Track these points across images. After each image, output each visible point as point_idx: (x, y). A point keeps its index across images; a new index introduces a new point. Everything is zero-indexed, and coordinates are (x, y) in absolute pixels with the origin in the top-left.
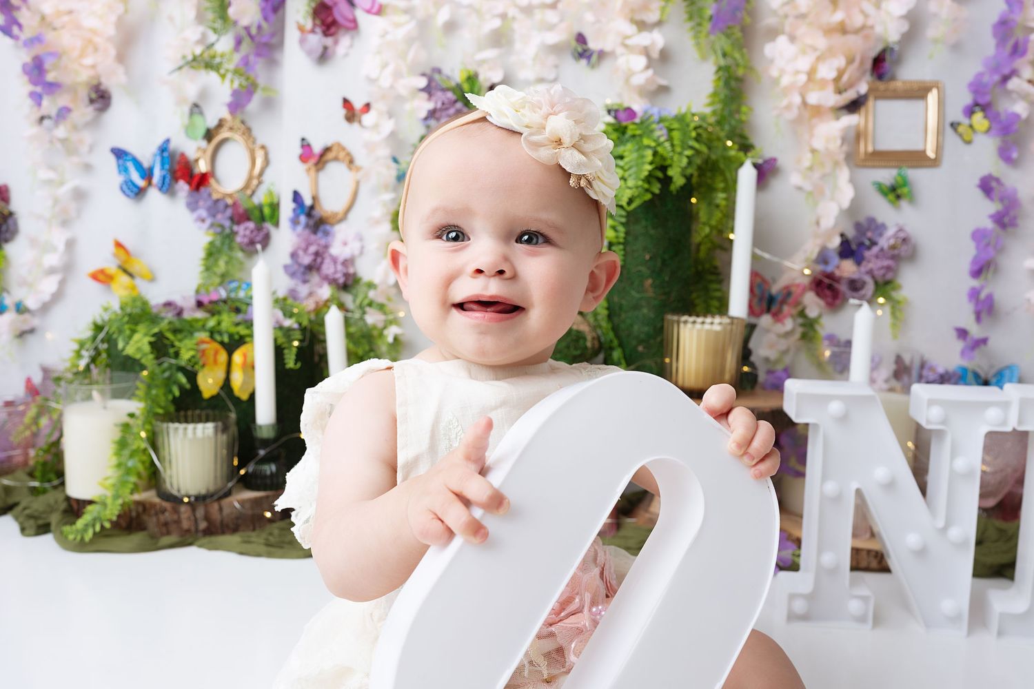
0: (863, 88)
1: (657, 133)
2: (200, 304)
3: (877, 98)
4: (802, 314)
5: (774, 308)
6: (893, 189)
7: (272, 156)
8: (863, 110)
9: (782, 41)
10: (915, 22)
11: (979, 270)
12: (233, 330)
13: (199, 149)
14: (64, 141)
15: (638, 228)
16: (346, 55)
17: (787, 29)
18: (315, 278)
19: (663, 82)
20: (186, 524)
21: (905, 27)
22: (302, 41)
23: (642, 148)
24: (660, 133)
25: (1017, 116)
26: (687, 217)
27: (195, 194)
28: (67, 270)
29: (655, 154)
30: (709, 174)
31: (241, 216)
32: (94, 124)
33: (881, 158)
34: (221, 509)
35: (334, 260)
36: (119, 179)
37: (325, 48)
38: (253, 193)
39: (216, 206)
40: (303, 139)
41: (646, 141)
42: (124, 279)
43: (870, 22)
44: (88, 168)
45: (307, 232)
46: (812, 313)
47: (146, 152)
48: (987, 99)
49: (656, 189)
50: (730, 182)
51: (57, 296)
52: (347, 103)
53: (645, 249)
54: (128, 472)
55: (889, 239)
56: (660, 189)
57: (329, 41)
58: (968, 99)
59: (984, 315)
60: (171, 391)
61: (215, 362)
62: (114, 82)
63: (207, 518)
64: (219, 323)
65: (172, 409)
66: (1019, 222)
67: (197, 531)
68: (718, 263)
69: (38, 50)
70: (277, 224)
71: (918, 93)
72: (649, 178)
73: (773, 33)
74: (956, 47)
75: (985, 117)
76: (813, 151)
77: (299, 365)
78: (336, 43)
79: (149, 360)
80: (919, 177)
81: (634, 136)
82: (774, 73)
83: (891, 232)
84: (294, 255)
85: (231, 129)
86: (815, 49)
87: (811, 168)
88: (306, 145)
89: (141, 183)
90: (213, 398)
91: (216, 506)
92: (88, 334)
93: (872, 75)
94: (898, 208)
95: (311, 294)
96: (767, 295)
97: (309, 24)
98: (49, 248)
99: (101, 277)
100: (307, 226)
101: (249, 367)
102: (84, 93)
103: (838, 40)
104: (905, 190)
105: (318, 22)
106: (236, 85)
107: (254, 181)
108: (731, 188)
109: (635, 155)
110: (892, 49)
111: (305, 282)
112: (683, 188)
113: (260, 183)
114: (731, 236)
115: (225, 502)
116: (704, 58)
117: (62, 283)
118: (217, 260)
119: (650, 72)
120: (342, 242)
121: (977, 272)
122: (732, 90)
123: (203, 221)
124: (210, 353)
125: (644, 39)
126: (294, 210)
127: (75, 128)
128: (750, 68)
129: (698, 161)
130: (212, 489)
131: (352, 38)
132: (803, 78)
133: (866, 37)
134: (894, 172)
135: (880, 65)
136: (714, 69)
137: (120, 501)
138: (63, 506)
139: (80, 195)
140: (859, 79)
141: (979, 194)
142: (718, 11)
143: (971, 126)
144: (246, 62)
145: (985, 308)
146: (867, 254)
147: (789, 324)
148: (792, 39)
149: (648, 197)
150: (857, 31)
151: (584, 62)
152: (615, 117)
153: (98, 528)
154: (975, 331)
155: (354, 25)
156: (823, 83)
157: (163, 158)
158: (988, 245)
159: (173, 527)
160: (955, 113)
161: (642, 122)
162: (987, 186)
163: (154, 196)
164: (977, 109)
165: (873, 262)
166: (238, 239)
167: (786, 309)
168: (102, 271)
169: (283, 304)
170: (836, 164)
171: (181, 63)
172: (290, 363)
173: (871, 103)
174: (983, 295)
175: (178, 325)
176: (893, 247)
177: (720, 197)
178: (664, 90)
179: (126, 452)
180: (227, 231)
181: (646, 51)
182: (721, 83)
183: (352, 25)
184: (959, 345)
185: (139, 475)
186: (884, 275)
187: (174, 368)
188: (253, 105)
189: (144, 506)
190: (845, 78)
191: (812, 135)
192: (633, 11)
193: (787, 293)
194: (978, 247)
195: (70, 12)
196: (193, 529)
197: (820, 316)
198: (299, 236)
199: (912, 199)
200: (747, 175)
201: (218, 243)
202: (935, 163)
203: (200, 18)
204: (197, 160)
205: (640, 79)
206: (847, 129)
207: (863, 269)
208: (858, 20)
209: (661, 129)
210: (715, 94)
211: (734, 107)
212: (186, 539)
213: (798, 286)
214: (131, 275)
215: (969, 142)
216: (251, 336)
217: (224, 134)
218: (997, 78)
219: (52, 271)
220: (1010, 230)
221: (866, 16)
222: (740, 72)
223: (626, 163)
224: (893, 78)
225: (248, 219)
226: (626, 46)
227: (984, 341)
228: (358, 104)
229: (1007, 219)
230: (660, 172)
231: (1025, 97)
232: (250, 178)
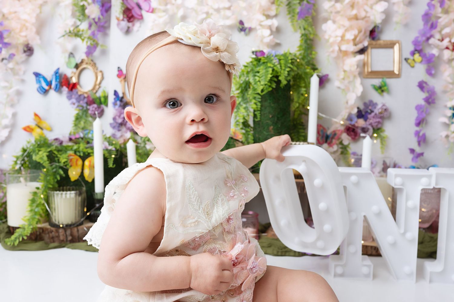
0: (366, 44)
1: (274, 61)
2: (71, 139)
3: (372, 48)
4: (341, 143)
5: (329, 141)
6: (380, 88)
7: (105, 75)
8: (366, 53)
9: (330, 23)
10: (388, 15)
11: (419, 123)
12: (85, 150)
13: (72, 72)
14: (12, 69)
15: (266, 104)
16: (138, 31)
17: (332, 18)
18: (124, 129)
19: (278, 41)
20: (62, 238)
21: (383, 17)
22: (118, 25)
23: (267, 68)
24: (276, 61)
25: (434, 55)
26: (289, 100)
27: (71, 92)
28: (12, 127)
29: (273, 70)
30: (298, 80)
31: (91, 102)
32: (26, 62)
33: (374, 74)
34: (78, 231)
36: (37, 86)
37: (129, 28)
38: (97, 92)
39: (80, 98)
40: (119, 68)
41: (269, 65)
42: (38, 130)
43: (368, 15)
44: (23, 81)
45: (120, 108)
46: (346, 142)
47: (49, 74)
48: (420, 48)
49: (274, 86)
50: (307, 83)
51: (8, 138)
53: (270, 113)
54: (36, 213)
55: (379, 109)
56: (276, 86)
57: (130, 24)
58: (412, 48)
59: (422, 143)
60: (56, 178)
61: (77, 164)
62: (35, 43)
63: (72, 235)
64: (79, 148)
65: (57, 186)
66: (436, 101)
67: (67, 241)
68: (303, 121)
70: (107, 105)
71: (390, 45)
72: (271, 81)
73: (326, 20)
74: (406, 26)
75: (420, 56)
76: (345, 71)
77: (114, 166)
78: (133, 25)
79: (46, 164)
80: (391, 82)
81: (264, 63)
82: (327, 37)
83: (379, 106)
84: (114, 119)
85: (87, 63)
86: (344, 26)
87: (344, 79)
88: (120, 71)
89: (47, 88)
90: (75, 181)
91: (76, 229)
92: (20, 153)
93: (370, 37)
94: (382, 96)
95: (121, 136)
96: (325, 135)
97: (121, 17)
98: (5, 116)
99: (28, 129)
100: (120, 106)
101: (92, 167)
102: (21, 48)
103: (354, 22)
104: (385, 88)
105: (125, 16)
106: (89, 44)
107: (97, 86)
108: (308, 86)
109: (264, 71)
110: (378, 27)
111: (119, 130)
112: (286, 85)
113: (100, 87)
114: (308, 108)
115: (80, 227)
117: (11, 132)
118: (80, 122)
119: (272, 37)
121: (418, 124)
122: (308, 44)
123: (74, 104)
124: (74, 160)
125: (269, 22)
126: (115, 99)
127: (17, 63)
128: (316, 35)
129: (292, 74)
130: (74, 221)
131: (141, 23)
132: (339, 39)
133: (367, 21)
134: (380, 80)
135: (373, 34)
136: (300, 35)
137: (31, 227)
138: (6, 230)
139: (19, 93)
140: (364, 40)
141: (418, 89)
142: (301, 10)
143: (414, 60)
144: (93, 34)
145: (422, 140)
146: (369, 116)
147: (335, 148)
148: (334, 22)
149: (270, 89)
150: (363, 19)
151: (243, 33)
152: (256, 55)
153: (21, 239)
154: (418, 150)
155: (141, 18)
156: (348, 41)
157: (56, 76)
158: (423, 111)
159: (56, 239)
160: (407, 54)
161: (267, 57)
162: (422, 86)
163: (52, 93)
164: (416, 52)
165: (372, 120)
166: (90, 112)
167: (334, 141)
168: (28, 127)
169: (109, 140)
170: (355, 77)
171: (64, 33)
172: (111, 165)
173: (369, 50)
174: (421, 134)
175: (60, 148)
176: (381, 113)
177: (303, 90)
178: (278, 45)
179: (35, 205)
180: (85, 109)
181: (270, 28)
182: (303, 42)
183: (140, 17)
184: (411, 156)
185: (41, 215)
186: (377, 126)
187: (58, 168)
188: (97, 53)
189: (43, 230)
190: (358, 39)
191: (344, 64)
192: (264, 10)
193: (334, 134)
194: (418, 113)
195: (15, 12)
196: (65, 240)
197: (349, 144)
198: (116, 110)
199: (389, 92)
200: (314, 81)
201: (81, 114)
202: (398, 76)
203: (73, 15)
204: (71, 77)
205: (268, 40)
206: (360, 61)
207: (368, 123)
208: (363, 14)
209: (276, 59)
210: (301, 46)
211: (309, 52)
212: (62, 244)
213: (339, 130)
214: (42, 129)
215: (413, 67)
216: (93, 153)
217: (84, 66)
218: (424, 38)
219: (6, 127)
220: (432, 105)
221: (367, 12)
222: (312, 36)
223: (261, 75)
224: (379, 39)
225: (94, 103)
226: (261, 25)
227: (422, 154)
229: (431, 100)
230: (275, 78)
231: (437, 47)
232: (95, 85)
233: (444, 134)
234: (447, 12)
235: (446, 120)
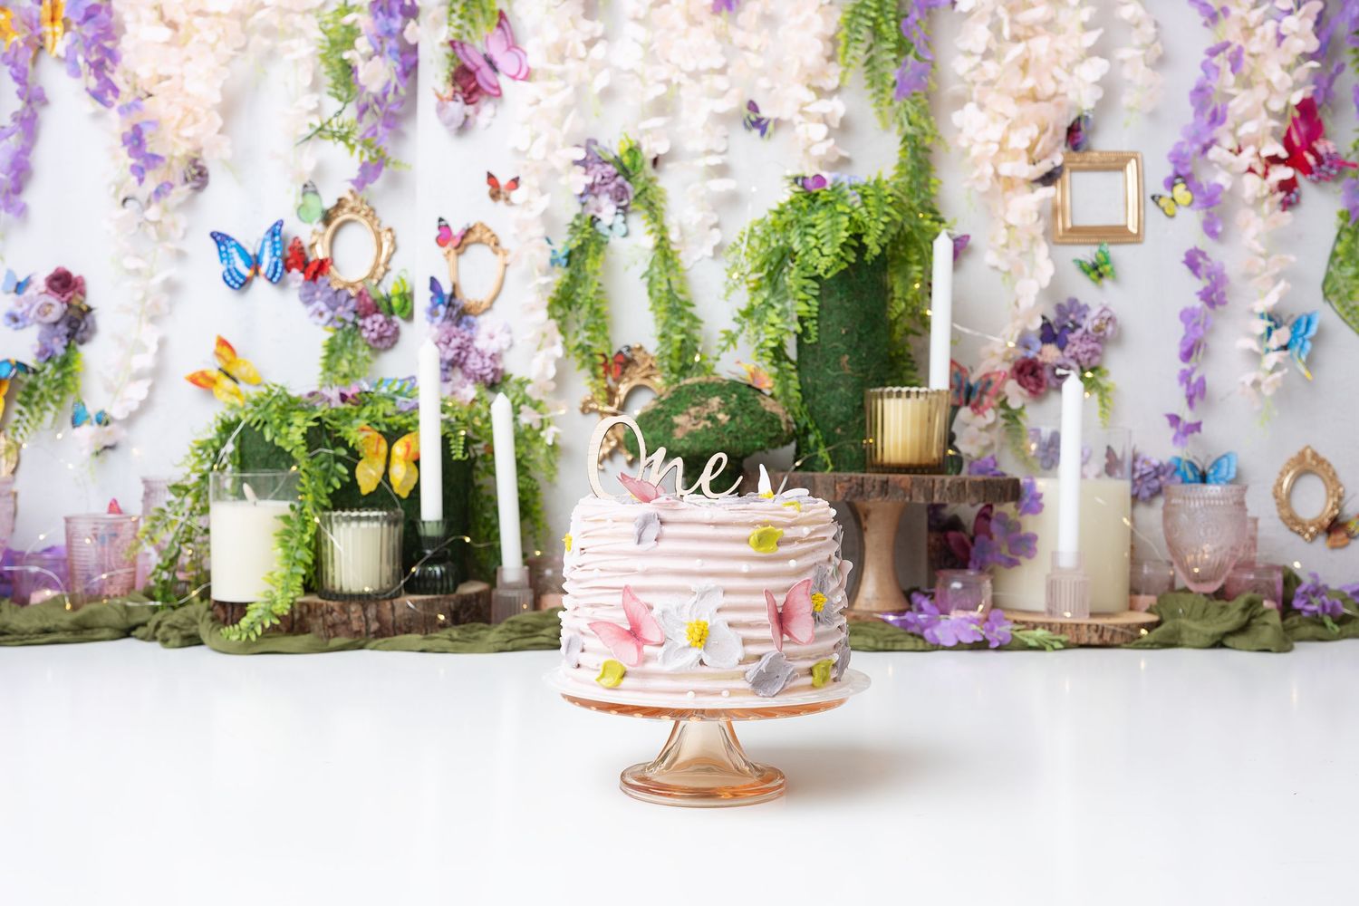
0: (1058, 160)
1: (850, 200)
2: (344, 397)
3: (1072, 170)
4: (1004, 404)
5: (973, 400)
6: (1095, 267)
7: (399, 240)
8: (1059, 182)
9: (970, 108)
10: (1109, 89)
11: (1188, 353)
12: (393, 419)
13: (314, 233)
14: (157, 223)
15: (833, 302)
16: (489, 126)
17: (975, 96)
18: (458, 376)
19: (845, 154)
20: (355, 626)
21: (1099, 94)
22: (440, 110)
23: (836, 214)
24: (855, 199)
25: (1220, 187)
26: (884, 292)
28: (157, 374)
29: (851, 219)
30: (901, 247)
31: (368, 306)
32: (188, 204)
33: (1080, 234)
34: (393, 609)
35: (481, 355)
36: (220, 268)
37: (467, 117)
38: (379, 281)
39: (335, 299)
40: (441, 220)
41: (840, 208)
42: (228, 383)
43: (1062, 89)
44: (180, 255)
45: (448, 324)
46: (1015, 404)
47: (251, 236)
48: (1189, 169)
49: (852, 257)
50: (926, 254)
52: (491, 178)
53: (840, 323)
55: (1093, 320)
56: (856, 258)
57: (470, 109)
58: (1168, 171)
59: (1196, 400)
60: (329, 484)
62: (216, 156)
63: (378, 618)
66: (1227, 298)
67: (368, 632)
68: (911, 350)
69: (136, 118)
70: (409, 317)
71: (1116, 164)
72: (845, 246)
73: (960, 102)
74: (1153, 115)
75: (1187, 189)
76: (1009, 227)
78: (477, 112)
79: (300, 453)
80: (1121, 254)
81: (825, 204)
82: (963, 142)
83: (1094, 312)
84: (438, 345)
85: (352, 210)
86: (1006, 117)
87: (1007, 246)
88: (444, 227)
89: (247, 272)
91: (388, 604)
93: (1066, 145)
94: (1101, 287)
95: (454, 393)
96: (965, 385)
97: (447, 90)
98: (142, 348)
99: (202, 382)
100: (447, 317)
102: (180, 171)
103: (1031, 108)
104: (1108, 268)
105: (459, 88)
106: (366, 158)
107: (382, 267)
108: (926, 260)
109: (828, 222)
110: (1087, 117)
112: (877, 258)
113: (387, 270)
114: (929, 313)
115: (397, 602)
116: (887, 128)
117: (152, 389)
118: (339, 358)
119: (831, 142)
120: (488, 335)
121: (1187, 355)
122: (919, 162)
123: (321, 314)
125: (825, 106)
126: (432, 299)
127: (170, 209)
128: (937, 138)
129: (893, 230)
131: (496, 107)
132: (995, 147)
133: (1059, 105)
134: (1095, 249)
135: (1075, 134)
136: (899, 139)
137: (289, 599)
139: (171, 287)
140: (1053, 150)
141: (1185, 268)
142: (902, 76)
143: (1173, 199)
144: (372, 132)
145: (1196, 392)
146: (1071, 337)
147: (990, 416)
148: (981, 106)
149: (844, 266)
150: (1049, 99)
151: (756, 132)
152: (803, 186)
153: (259, 630)
154: (1188, 417)
155: (497, 93)
156: (1015, 154)
157: (274, 243)
158: (1197, 324)
159: (341, 629)
160: (1156, 185)
161: (833, 189)
162: (1193, 261)
163: (261, 287)
164: (1178, 180)
165: (1076, 345)
166: (365, 334)
167: (986, 399)
168: (203, 374)
170: (1034, 239)
171: (307, 132)
172: (459, 454)
173: (1067, 175)
174: (1194, 379)
175: (332, 413)
176: (1098, 329)
177: (915, 269)
178: (844, 162)
179: (293, 544)
180: (351, 325)
181: (824, 119)
182: (908, 154)
183: (496, 92)
184: (1172, 432)
186: (1089, 359)
189: (308, 609)
190: (1039, 148)
191: (1006, 210)
192: (809, 75)
193: (987, 382)
194: (1186, 329)
195: (171, 77)
196: (364, 630)
197: (1023, 407)
198: (438, 327)
199: (1115, 278)
200: (942, 248)
201: (339, 340)
202: (1136, 239)
203: (315, 85)
204: (313, 246)
205: (821, 149)
206: (1044, 201)
207: (1067, 354)
208: (1049, 87)
209: (854, 195)
210: (901, 165)
211: (922, 179)
212: (358, 641)
213: (999, 373)
214: (235, 380)
215: (1172, 217)
216: (416, 424)
217: (344, 215)
218: (1197, 147)
219: (138, 376)
220: (1218, 307)
221: (1058, 82)
222: (928, 141)
223: (820, 231)
224: (1088, 149)
225: (377, 311)
226: (802, 113)
227: (1197, 427)
228: (503, 180)
229: (1214, 296)
230: (856, 242)
231: (1226, 167)
232: (376, 266)
233: (1249, 378)
234: (1247, 84)
235: (1253, 345)
